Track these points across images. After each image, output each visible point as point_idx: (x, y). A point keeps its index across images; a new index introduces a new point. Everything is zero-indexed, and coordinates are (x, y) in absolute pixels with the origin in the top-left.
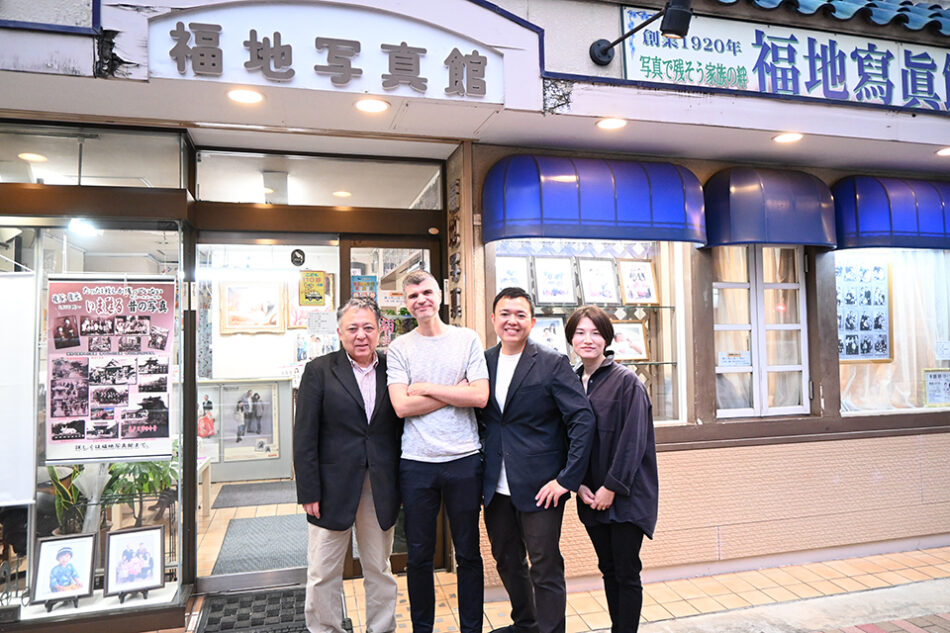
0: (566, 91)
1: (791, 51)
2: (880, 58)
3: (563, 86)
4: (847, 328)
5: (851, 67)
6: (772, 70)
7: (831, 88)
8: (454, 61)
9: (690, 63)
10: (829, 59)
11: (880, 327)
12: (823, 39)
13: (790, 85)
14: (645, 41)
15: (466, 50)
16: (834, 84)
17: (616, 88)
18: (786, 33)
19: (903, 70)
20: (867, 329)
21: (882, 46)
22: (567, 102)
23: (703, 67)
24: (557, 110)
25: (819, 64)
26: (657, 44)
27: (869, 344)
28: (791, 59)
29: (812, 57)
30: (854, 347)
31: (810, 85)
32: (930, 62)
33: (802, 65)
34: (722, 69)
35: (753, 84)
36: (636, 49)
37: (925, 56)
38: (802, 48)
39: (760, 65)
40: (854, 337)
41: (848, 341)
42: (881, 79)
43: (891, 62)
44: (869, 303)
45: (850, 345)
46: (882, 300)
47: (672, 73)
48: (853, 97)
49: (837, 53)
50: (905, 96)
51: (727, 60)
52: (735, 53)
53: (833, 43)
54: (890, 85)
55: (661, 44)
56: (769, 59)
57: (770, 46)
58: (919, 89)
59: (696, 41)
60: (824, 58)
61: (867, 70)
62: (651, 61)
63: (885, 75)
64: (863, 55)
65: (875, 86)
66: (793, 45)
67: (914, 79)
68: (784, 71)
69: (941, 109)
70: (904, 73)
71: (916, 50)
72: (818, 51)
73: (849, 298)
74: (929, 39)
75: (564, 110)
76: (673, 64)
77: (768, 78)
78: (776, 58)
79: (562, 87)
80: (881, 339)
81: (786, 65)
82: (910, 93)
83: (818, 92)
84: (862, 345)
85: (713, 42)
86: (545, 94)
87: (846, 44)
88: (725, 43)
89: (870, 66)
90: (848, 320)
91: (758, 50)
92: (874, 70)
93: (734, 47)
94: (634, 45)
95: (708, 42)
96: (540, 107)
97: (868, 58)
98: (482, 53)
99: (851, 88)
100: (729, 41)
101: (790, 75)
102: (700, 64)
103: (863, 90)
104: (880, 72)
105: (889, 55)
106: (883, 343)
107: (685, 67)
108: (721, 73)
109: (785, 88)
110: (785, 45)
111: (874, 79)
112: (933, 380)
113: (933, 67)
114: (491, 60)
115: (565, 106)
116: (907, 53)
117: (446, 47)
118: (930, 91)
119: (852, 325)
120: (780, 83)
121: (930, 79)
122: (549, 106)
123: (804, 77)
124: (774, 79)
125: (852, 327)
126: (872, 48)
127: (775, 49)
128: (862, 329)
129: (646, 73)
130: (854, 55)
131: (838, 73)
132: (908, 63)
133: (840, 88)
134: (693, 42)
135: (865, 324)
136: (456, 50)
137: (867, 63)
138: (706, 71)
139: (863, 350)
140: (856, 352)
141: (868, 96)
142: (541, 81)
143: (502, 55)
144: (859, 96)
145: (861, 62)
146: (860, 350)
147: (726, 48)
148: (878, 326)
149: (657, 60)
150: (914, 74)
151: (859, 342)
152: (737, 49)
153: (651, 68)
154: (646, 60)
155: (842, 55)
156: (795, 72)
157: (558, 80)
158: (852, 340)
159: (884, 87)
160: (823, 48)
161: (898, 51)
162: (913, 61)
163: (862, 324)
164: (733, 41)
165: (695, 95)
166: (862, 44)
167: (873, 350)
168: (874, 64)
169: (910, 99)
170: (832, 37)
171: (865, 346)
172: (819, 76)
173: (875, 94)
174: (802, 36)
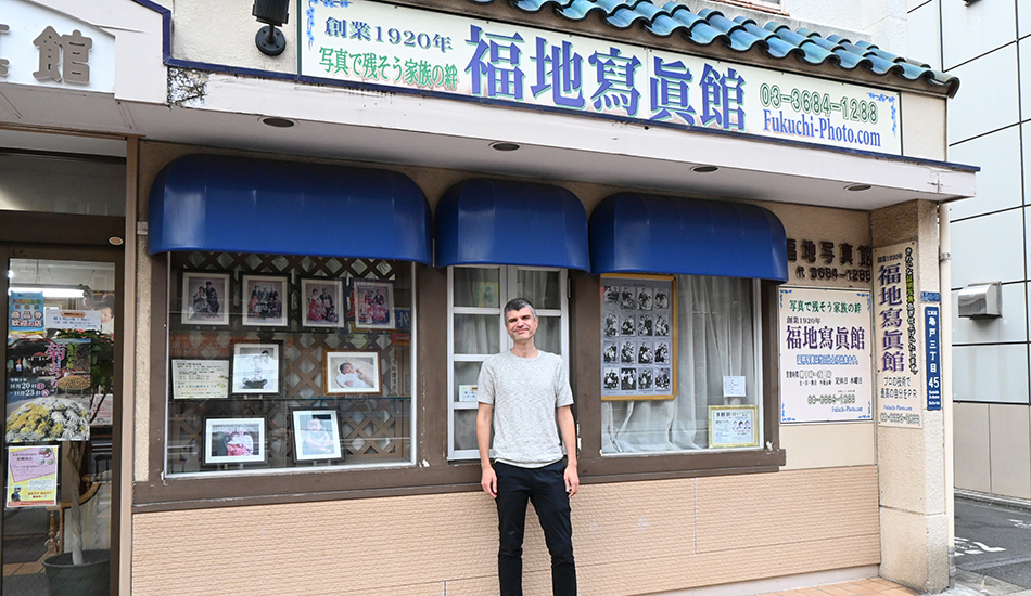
0: (199, 82)
1: (515, 52)
2: (624, 64)
3: (195, 76)
4: (623, 360)
5: (589, 73)
6: (491, 71)
7: (563, 94)
8: (47, 41)
9: (385, 58)
10: (561, 63)
11: (662, 360)
12: (554, 40)
13: (512, 88)
14: (328, 31)
15: (64, 29)
16: (567, 89)
17: (267, 81)
18: (510, 30)
19: (652, 79)
20: (646, 362)
21: (627, 51)
22: (201, 94)
23: (402, 63)
24: (187, 104)
25: (549, 67)
26: (344, 35)
27: (648, 378)
28: (515, 58)
29: (540, 59)
30: (631, 381)
31: (536, 90)
32: (684, 72)
33: (528, 67)
34: (425, 66)
35: (464, 86)
36: (315, 39)
37: (679, 64)
38: (528, 48)
39: (475, 65)
40: (631, 370)
41: (623, 375)
42: (625, 87)
43: (638, 69)
44: (650, 333)
45: (626, 379)
46: (665, 330)
47: (360, 68)
48: (589, 106)
49: (572, 57)
50: (654, 107)
51: (434, 56)
52: (443, 50)
53: (567, 45)
54: (635, 94)
55: (348, 34)
56: (486, 59)
57: (489, 44)
58: (670, 99)
59: (394, 34)
60: (555, 61)
61: (607, 77)
62: (334, 54)
63: (630, 82)
64: (604, 60)
65: (618, 94)
66: (517, 44)
67: (665, 89)
68: (505, 72)
69: (696, 124)
70: (653, 82)
71: (668, 58)
72: (548, 52)
73: (626, 327)
74: (683, 47)
75: (197, 104)
76: (362, 58)
77: (484, 79)
78: (495, 58)
79: (194, 78)
80: (662, 373)
81: (508, 66)
82: (660, 104)
83: (546, 99)
84: (640, 379)
85: (416, 36)
86: (170, 84)
87: (583, 47)
88: (431, 38)
89: (612, 72)
90: (624, 351)
91: (474, 48)
92: (617, 76)
93: (443, 43)
94: (313, 34)
95: (409, 35)
96: (163, 99)
97: (610, 63)
98: (86, 33)
99: (587, 96)
100: (437, 35)
101: (512, 77)
102: (398, 60)
103: (603, 99)
104: (624, 79)
105: (636, 62)
106: (665, 376)
107: (379, 62)
108: (425, 71)
109: (505, 91)
110: (508, 44)
111: (616, 86)
112: (721, 418)
113: (688, 76)
114: (98, 41)
115: (198, 99)
116: (658, 61)
117: (37, 23)
118: (684, 102)
119: (629, 357)
120: (498, 86)
121: (684, 89)
122: (176, 97)
123: (530, 80)
124: (492, 81)
125: (629, 360)
126: (614, 52)
127: (495, 48)
128: (640, 362)
129: (327, 67)
130: (593, 59)
131: (572, 78)
132: (658, 71)
133: (574, 94)
134: (390, 34)
135: (644, 356)
136: (50, 29)
137: (607, 69)
138: (404, 68)
139: (641, 385)
140: (633, 387)
141: (608, 104)
142: (166, 68)
143: (114, 37)
144: (598, 105)
145: (601, 67)
146: (638, 385)
147: (433, 43)
148: (659, 359)
149: (341, 53)
150: (665, 83)
151: (637, 375)
152: (447, 45)
153: (334, 61)
154: (328, 52)
155: (578, 58)
156: (519, 74)
157: (190, 70)
158: (629, 374)
159: (629, 96)
160: (555, 49)
161: (647, 58)
162: (664, 69)
163: (641, 356)
164: (441, 36)
165: (370, 93)
166: (604, 47)
167: (654, 385)
168: (616, 70)
169: (660, 110)
170: (567, 38)
171: (645, 381)
172: (549, 80)
173: (617, 103)
174: (529, 36)
